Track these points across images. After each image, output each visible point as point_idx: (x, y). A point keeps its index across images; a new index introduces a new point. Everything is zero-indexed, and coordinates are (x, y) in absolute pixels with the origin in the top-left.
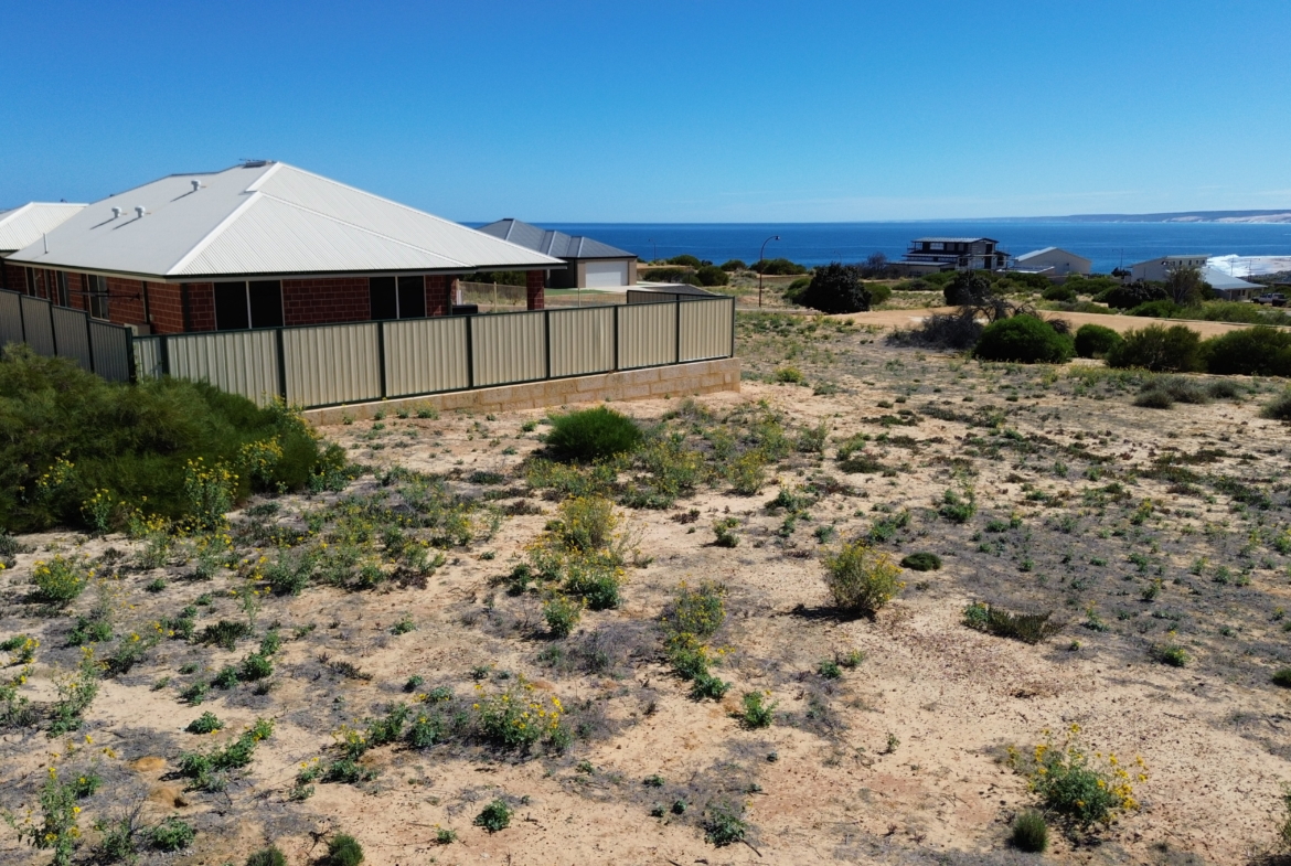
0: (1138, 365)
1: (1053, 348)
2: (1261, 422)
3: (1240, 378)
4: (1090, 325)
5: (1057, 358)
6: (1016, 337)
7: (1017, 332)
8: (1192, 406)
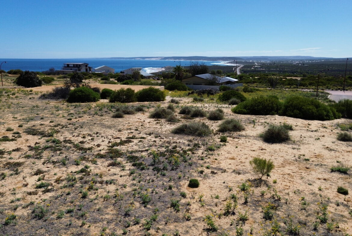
0: (117, 101)
1: (93, 97)
2: (149, 120)
3: (146, 103)
4: (105, 89)
5: (94, 100)
6: (80, 94)
7: (80, 92)
8: (130, 115)
